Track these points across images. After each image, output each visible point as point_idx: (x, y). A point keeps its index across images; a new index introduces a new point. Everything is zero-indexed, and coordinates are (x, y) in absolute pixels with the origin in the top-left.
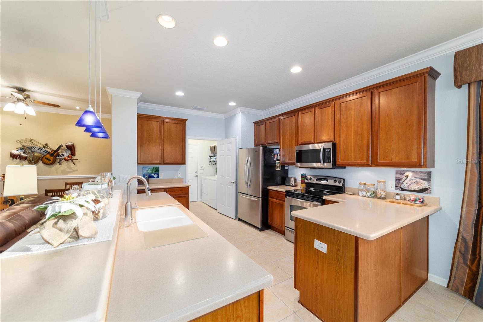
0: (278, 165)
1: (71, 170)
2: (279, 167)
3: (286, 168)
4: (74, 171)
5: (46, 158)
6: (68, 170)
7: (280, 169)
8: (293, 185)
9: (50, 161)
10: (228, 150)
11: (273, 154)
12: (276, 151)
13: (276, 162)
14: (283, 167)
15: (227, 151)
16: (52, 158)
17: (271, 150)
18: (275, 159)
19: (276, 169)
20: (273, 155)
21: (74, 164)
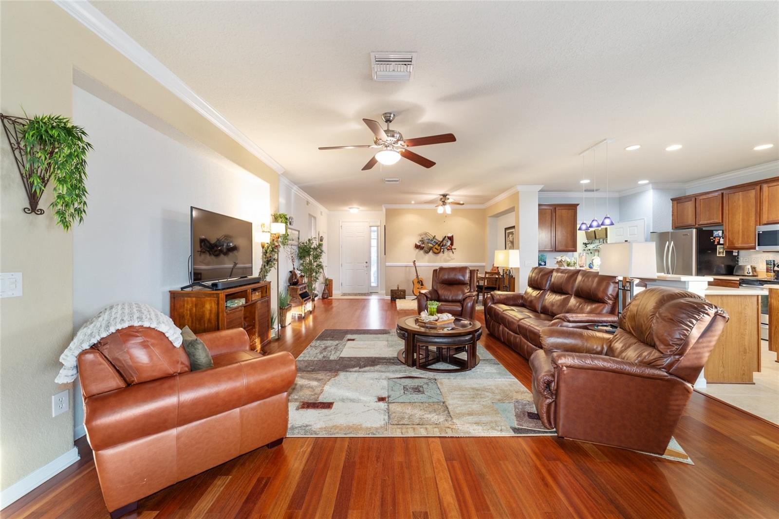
0: (721, 250)
1: (450, 259)
2: (723, 252)
3: (735, 254)
4: (452, 259)
5: (435, 248)
6: (448, 258)
7: (724, 255)
8: (751, 274)
9: (438, 250)
10: (630, 235)
11: (713, 236)
12: (717, 233)
13: (718, 246)
14: (729, 253)
15: (628, 236)
16: (439, 247)
17: (711, 233)
18: (716, 243)
19: (718, 255)
20: (713, 238)
21: (453, 253)
